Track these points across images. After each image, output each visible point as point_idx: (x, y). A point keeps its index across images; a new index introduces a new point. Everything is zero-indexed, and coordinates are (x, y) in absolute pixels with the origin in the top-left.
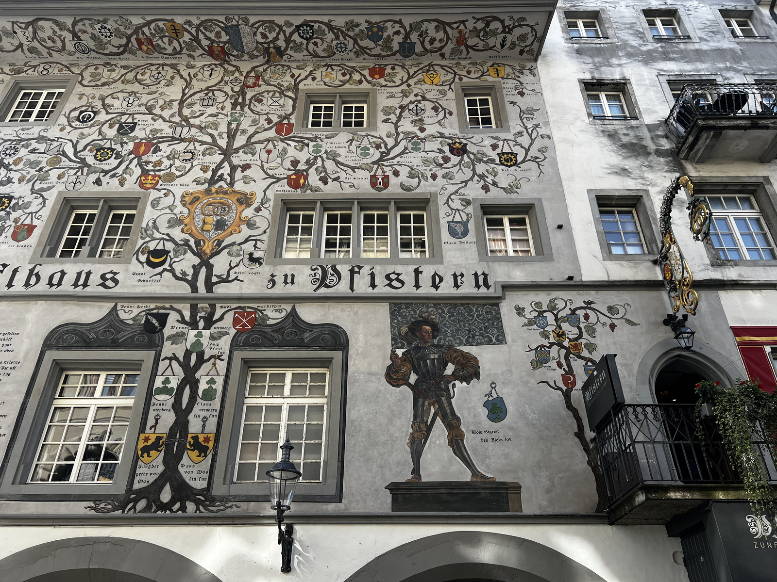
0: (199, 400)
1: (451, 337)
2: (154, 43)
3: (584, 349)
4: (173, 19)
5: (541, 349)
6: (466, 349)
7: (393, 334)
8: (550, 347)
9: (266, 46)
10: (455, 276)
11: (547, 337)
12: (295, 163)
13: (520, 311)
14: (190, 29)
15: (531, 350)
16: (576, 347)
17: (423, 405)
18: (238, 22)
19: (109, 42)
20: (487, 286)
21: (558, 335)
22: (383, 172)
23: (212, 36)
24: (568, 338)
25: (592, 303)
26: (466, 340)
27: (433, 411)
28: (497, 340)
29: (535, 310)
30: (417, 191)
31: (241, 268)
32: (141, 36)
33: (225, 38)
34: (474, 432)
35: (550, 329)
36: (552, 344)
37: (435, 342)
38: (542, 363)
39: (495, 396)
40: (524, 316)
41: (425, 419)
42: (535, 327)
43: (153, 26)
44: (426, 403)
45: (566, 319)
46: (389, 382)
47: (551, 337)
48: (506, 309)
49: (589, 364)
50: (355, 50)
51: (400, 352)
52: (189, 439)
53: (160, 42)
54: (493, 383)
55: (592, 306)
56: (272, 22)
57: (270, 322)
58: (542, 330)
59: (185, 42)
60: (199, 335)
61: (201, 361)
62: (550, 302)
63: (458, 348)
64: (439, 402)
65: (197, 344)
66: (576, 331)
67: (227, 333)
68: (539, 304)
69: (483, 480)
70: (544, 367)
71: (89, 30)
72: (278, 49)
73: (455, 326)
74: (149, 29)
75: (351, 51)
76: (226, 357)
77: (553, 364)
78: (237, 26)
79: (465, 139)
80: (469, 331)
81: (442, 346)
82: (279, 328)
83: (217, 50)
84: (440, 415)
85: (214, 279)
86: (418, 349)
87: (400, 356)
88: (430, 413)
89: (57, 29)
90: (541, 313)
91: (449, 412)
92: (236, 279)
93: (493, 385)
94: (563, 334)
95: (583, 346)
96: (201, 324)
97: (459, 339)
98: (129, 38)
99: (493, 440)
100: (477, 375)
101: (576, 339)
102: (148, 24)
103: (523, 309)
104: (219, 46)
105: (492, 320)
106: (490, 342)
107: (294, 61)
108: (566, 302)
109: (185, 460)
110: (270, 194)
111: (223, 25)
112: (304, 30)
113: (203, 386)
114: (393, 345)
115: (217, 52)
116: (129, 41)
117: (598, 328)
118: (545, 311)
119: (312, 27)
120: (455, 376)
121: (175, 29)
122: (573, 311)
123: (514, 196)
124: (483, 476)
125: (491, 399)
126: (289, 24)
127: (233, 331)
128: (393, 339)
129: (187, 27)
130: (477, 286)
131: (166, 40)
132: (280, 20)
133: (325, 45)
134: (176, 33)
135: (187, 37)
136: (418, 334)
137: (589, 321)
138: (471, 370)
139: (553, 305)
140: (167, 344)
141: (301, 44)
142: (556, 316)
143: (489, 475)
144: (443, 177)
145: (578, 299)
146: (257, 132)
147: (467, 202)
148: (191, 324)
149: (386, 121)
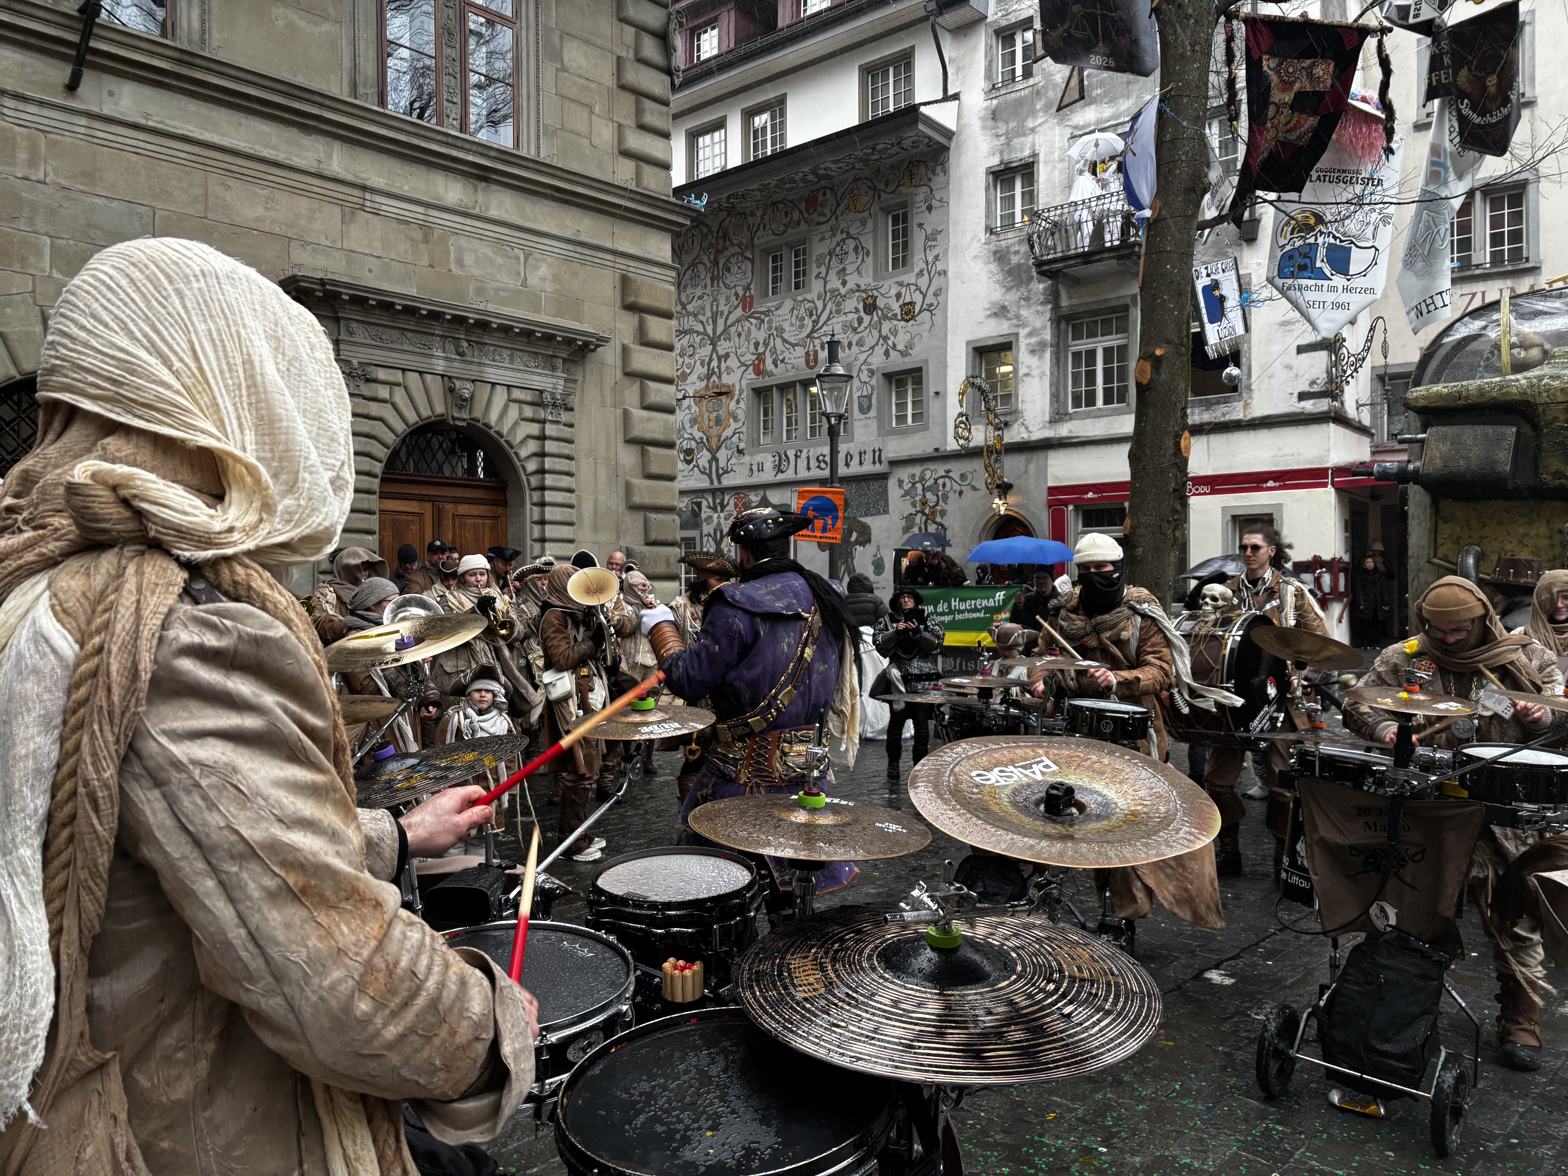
1: (857, 509)
3: (938, 515)
5: (910, 517)
6: (864, 520)
8: (915, 515)
10: (860, 453)
11: (915, 506)
12: (757, 345)
13: (900, 483)
15: (904, 518)
16: (933, 513)
20: (880, 462)
21: (923, 504)
22: (814, 346)
24: (929, 506)
25: (949, 472)
26: (865, 512)
28: (884, 510)
29: (910, 482)
31: (733, 461)
35: (918, 498)
36: (917, 512)
38: (909, 528)
39: (878, 556)
40: (902, 488)
42: (908, 497)
45: (930, 489)
47: (918, 506)
48: (892, 483)
49: (940, 527)
54: (877, 546)
55: (949, 475)
58: (912, 500)
60: (718, 518)
62: (921, 473)
63: (860, 519)
64: (846, 562)
65: (719, 524)
66: (935, 499)
68: (913, 476)
70: (910, 530)
73: (859, 500)
77: (916, 529)
79: (876, 289)
80: (867, 504)
81: (850, 518)
85: (721, 471)
90: (914, 484)
92: (732, 470)
93: (877, 548)
94: (926, 502)
95: (938, 512)
96: (719, 508)
97: (861, 511)
100: (869, 541)
101: (934, 507)
103: (902, 482)
105: (882, 493)
106: (879, 513)
108: (932, 473)
110: (744, 382)
117: (951, 495)
118: (917, 482)
120: (857, 542)
122: (936, 480)
123: (907, 359)
125: (876, 558)
130: (874, 462)
137: (946, 489)
138: (866, 537)
139: (923, 476)
140: (704, 524)
142: (923, 486)
144: (857, 344)
145: (940, 469)
146: (730, 313)
147: (872, 373)
148: (714, 509)
149: (817, 276)
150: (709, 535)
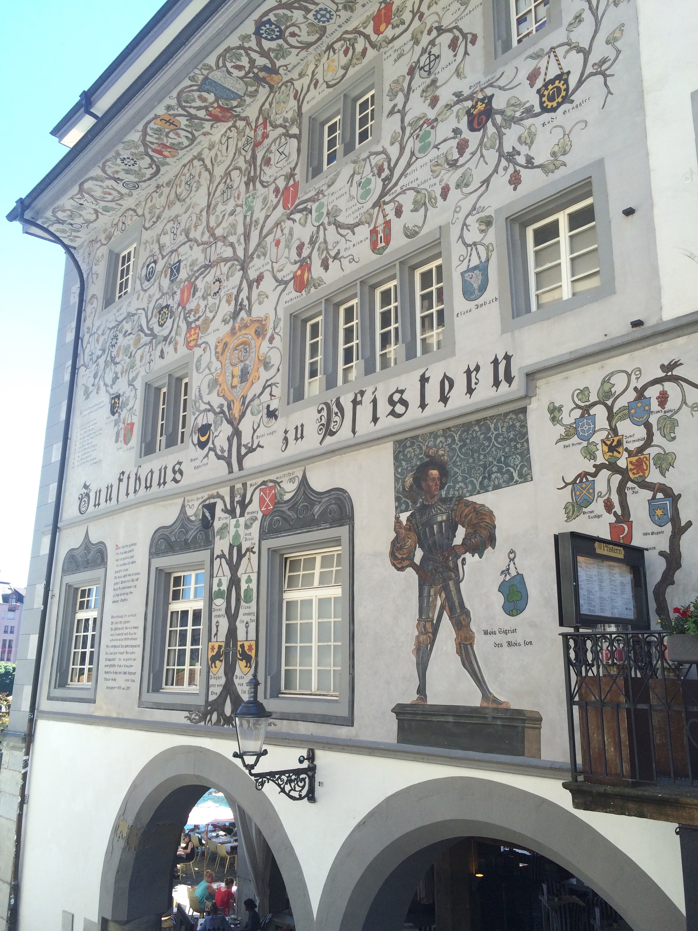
0: (243, 603)
1: (462, 481)
2: (168, 144)
3: (652, 467)
4: (156, 115)
5: (581, 481)
6: (478, 499)
7: (397, 491)
8: (595, 475)
9: (251, 75)
10: (468, 372)
11: (592, 456)
12: (300, 248)
13: (555, 412)
14: (176, 112)
15: (567, 484)
16: (639, 466)
17: (429, 595)
18: (202, 74)
19: (140, 169)
20: (509, 379)
21: (612, 449)
22: (385, 216)
23: (198, 103)
24: (626, 450)
25: (675, 364)
26: (481, 483)
27: (439, 603)
28: (520, 475)
29: (578, 407)
30: (423, 232)
31: (261, 431)
32: (153, 147)
33: (211, 97)
34: (486, 633)
35: (597, 438)
36: (599, 468)
37: (443, 493)
38: (580, 507)
39: (513, 573)
40: (560, 422)
41: (431, 615)
42: (575, 439)
43: (149, 131)
44: (432, 593)
45: (626, 412)
46: (394, 565)
47: (599, 454)
48: (536, 416)
49: (660, 495)
50: (340, 6)
51: (404, 517)
52: (239, 648)
53: (170, 141)
54: (512, 552)
55: (676, 372)
56: (228, 50)
57: (287, 497)
58: (585, 444)
59: (186, 126)
60: (237, 526)
61: (240, 556)
62: (604, 382)
63: (471, 499)
64: (446, 588)
65: (237, 536)
67: (256, 519)
68: (584, 392)
69: (495, 706)
70: (584, 513)
71: (117, 168)
72: (264, 68)
73: (468, 463)
74: (151, 136)
75: (337, 10)
76: (256, 549)
77: (598, 506)
78: (206, 78)
79: (491, 85)
80: (485, 467)
81: (451, 499)
82: (293, 504)
83: (217, 112)
84: (447, 608)
85: (243, 451)
86: (424, 508)
87: (404, 523)
88: (435, 606)
89: (99, 183)
90: (586, 410)
91: (457, 604)
92: (259, 446)
93: (512, 555)
94: (620, 443)
95: (652, 462)
96: (238, 511)
97: (472, 483)
98: (147, 154)
99: (509, 644)
100: (492, 540)
101: (640, 450)
102: (145, 133)
103: (560, 409)
104: (215, 108)
105: (515, 440)
106: (510, 481)
107: (293, 69)
108: (629, 375)
109: (238, 672)
110: (280, 310)
111: (195, 88)
112: (266, 31)
113: (244, 586)
114: (396, 508)
115: (220, 115)
116: (151, 157)
118: (594, 404)
119: (269, 22)
120: (466, 546)
121: (167, 122)
122: (640, 393)
123: (559, 174)
124: (495, 700)
125: (508, 578)
126: (245, 38)
127: (260, 515)
128: (397, 499)
129: (172, 112)
130: (497, 383)
131: (171, 135)
132: (233, 41)
133: (304, 27)
134: (172, 124)
135: (183, 121)
136: (423, 484)
137: (668, 407)
138: (485, 533)
139: (607, 387)
140: (217, 538)
141: (280, 46)
142: (609, 409)
143: (502, 699)
144: (458, 186)
145: (650, 363)
146: (267, 217)
147: (488, 222)
148: (232, 512)
149: (391, 113)
150: (222, 556)
